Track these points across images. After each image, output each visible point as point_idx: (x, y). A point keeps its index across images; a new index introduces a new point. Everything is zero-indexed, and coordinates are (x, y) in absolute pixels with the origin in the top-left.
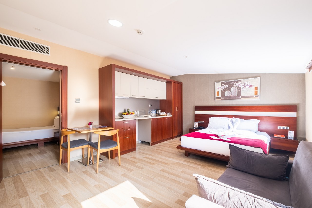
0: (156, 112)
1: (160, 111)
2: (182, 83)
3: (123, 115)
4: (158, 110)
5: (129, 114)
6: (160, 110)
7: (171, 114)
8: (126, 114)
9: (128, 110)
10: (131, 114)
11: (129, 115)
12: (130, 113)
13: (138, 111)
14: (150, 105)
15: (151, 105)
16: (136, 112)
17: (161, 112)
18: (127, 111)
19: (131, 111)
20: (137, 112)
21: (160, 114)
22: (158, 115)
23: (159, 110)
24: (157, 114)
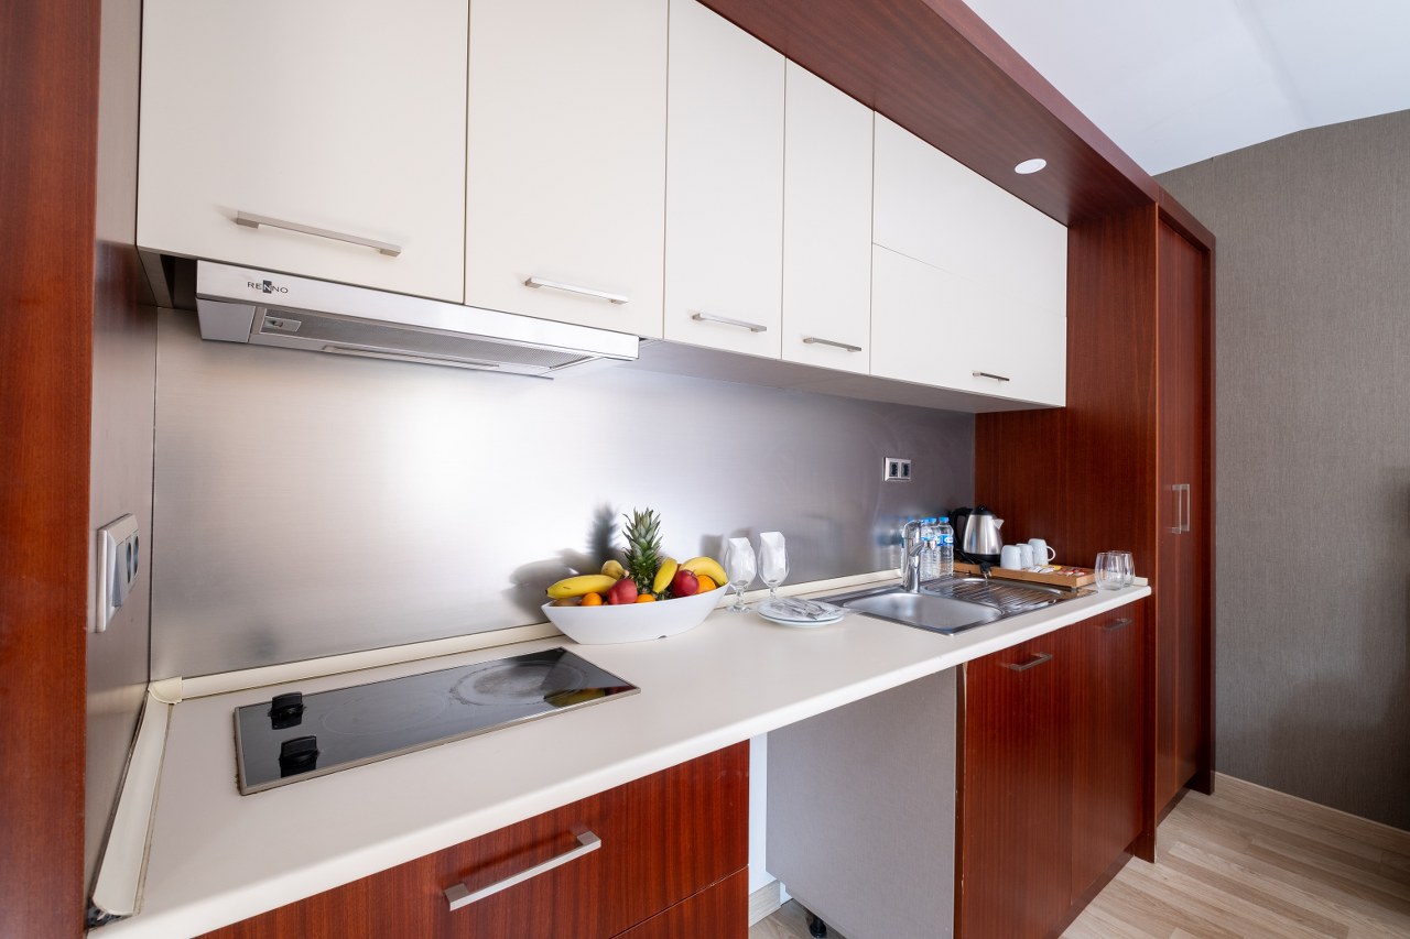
0: (949, 539)
1: (990, 526)
2: (1213, 239)
3: (546, 607)
4: (965, 513)
5: (651, 592)
6: (997, 515)
7: (1139, 574)
8: (606, 597)
9: (643, 526)
10: (680, 587)
11: (648, 609)
12: (663, 580)
13: (773, 541)
14: (894, 467)
15: (900, 462)
16: (740, 544)
17: (1010, 536)
18: (621, 542)
19: (677, 546)
20: (756, 545)
21: (995, 560)
22: (973, 568)
23: (979, 512)
24: (960, 555)
